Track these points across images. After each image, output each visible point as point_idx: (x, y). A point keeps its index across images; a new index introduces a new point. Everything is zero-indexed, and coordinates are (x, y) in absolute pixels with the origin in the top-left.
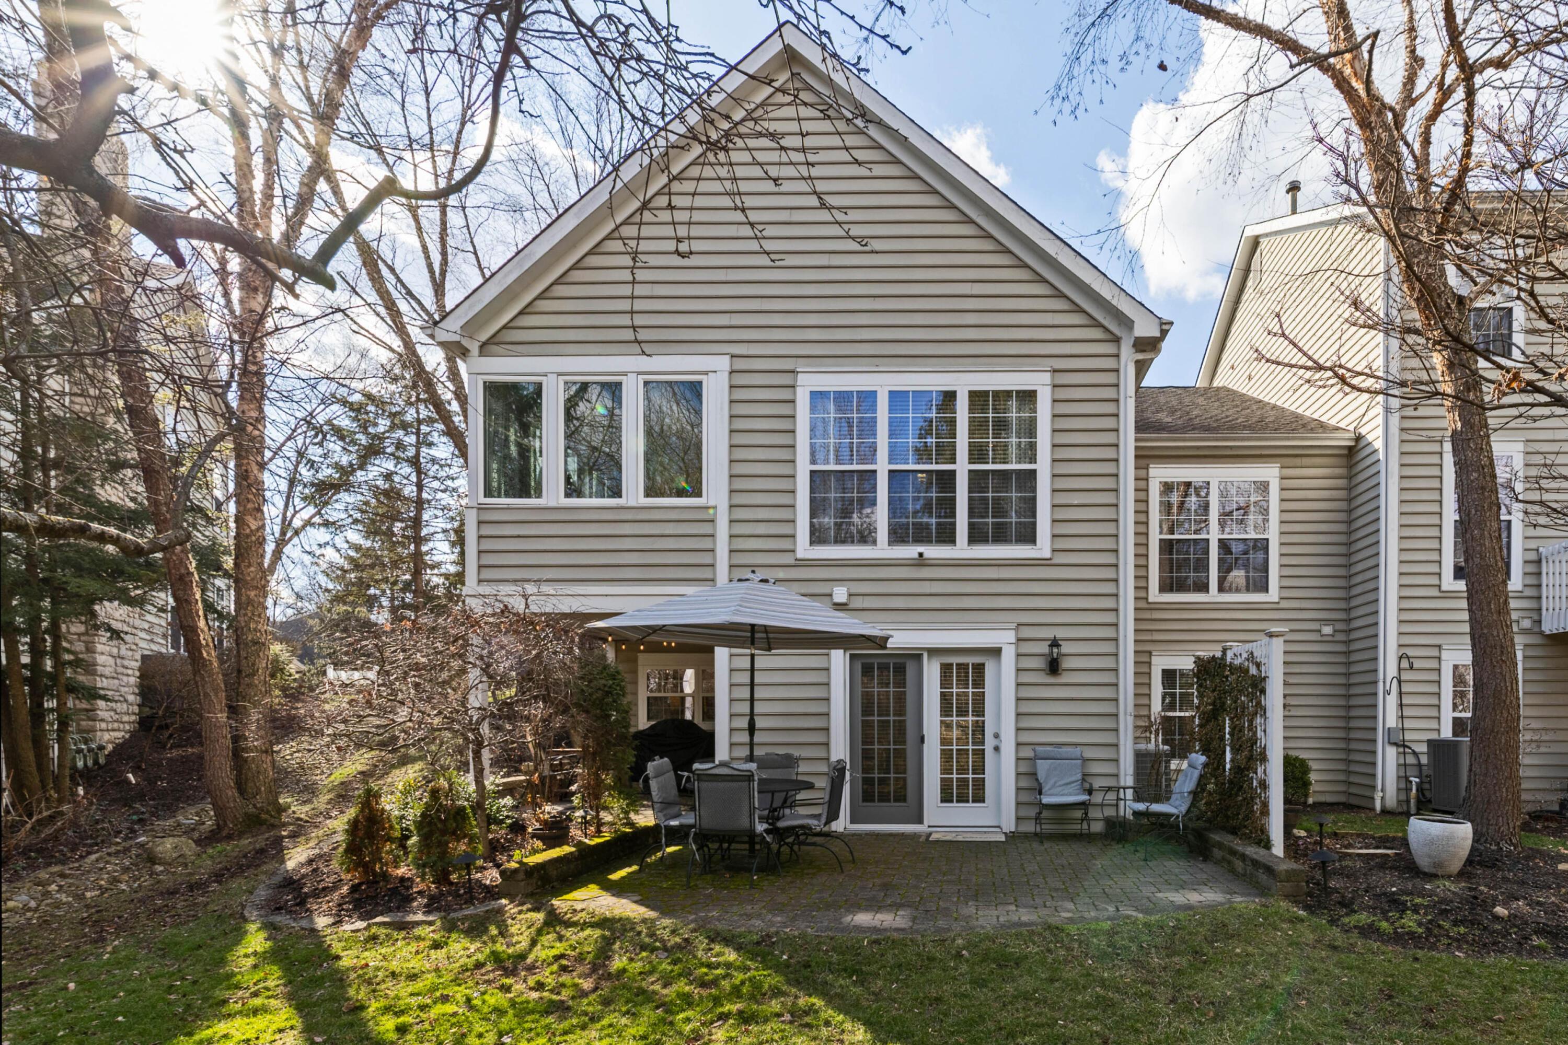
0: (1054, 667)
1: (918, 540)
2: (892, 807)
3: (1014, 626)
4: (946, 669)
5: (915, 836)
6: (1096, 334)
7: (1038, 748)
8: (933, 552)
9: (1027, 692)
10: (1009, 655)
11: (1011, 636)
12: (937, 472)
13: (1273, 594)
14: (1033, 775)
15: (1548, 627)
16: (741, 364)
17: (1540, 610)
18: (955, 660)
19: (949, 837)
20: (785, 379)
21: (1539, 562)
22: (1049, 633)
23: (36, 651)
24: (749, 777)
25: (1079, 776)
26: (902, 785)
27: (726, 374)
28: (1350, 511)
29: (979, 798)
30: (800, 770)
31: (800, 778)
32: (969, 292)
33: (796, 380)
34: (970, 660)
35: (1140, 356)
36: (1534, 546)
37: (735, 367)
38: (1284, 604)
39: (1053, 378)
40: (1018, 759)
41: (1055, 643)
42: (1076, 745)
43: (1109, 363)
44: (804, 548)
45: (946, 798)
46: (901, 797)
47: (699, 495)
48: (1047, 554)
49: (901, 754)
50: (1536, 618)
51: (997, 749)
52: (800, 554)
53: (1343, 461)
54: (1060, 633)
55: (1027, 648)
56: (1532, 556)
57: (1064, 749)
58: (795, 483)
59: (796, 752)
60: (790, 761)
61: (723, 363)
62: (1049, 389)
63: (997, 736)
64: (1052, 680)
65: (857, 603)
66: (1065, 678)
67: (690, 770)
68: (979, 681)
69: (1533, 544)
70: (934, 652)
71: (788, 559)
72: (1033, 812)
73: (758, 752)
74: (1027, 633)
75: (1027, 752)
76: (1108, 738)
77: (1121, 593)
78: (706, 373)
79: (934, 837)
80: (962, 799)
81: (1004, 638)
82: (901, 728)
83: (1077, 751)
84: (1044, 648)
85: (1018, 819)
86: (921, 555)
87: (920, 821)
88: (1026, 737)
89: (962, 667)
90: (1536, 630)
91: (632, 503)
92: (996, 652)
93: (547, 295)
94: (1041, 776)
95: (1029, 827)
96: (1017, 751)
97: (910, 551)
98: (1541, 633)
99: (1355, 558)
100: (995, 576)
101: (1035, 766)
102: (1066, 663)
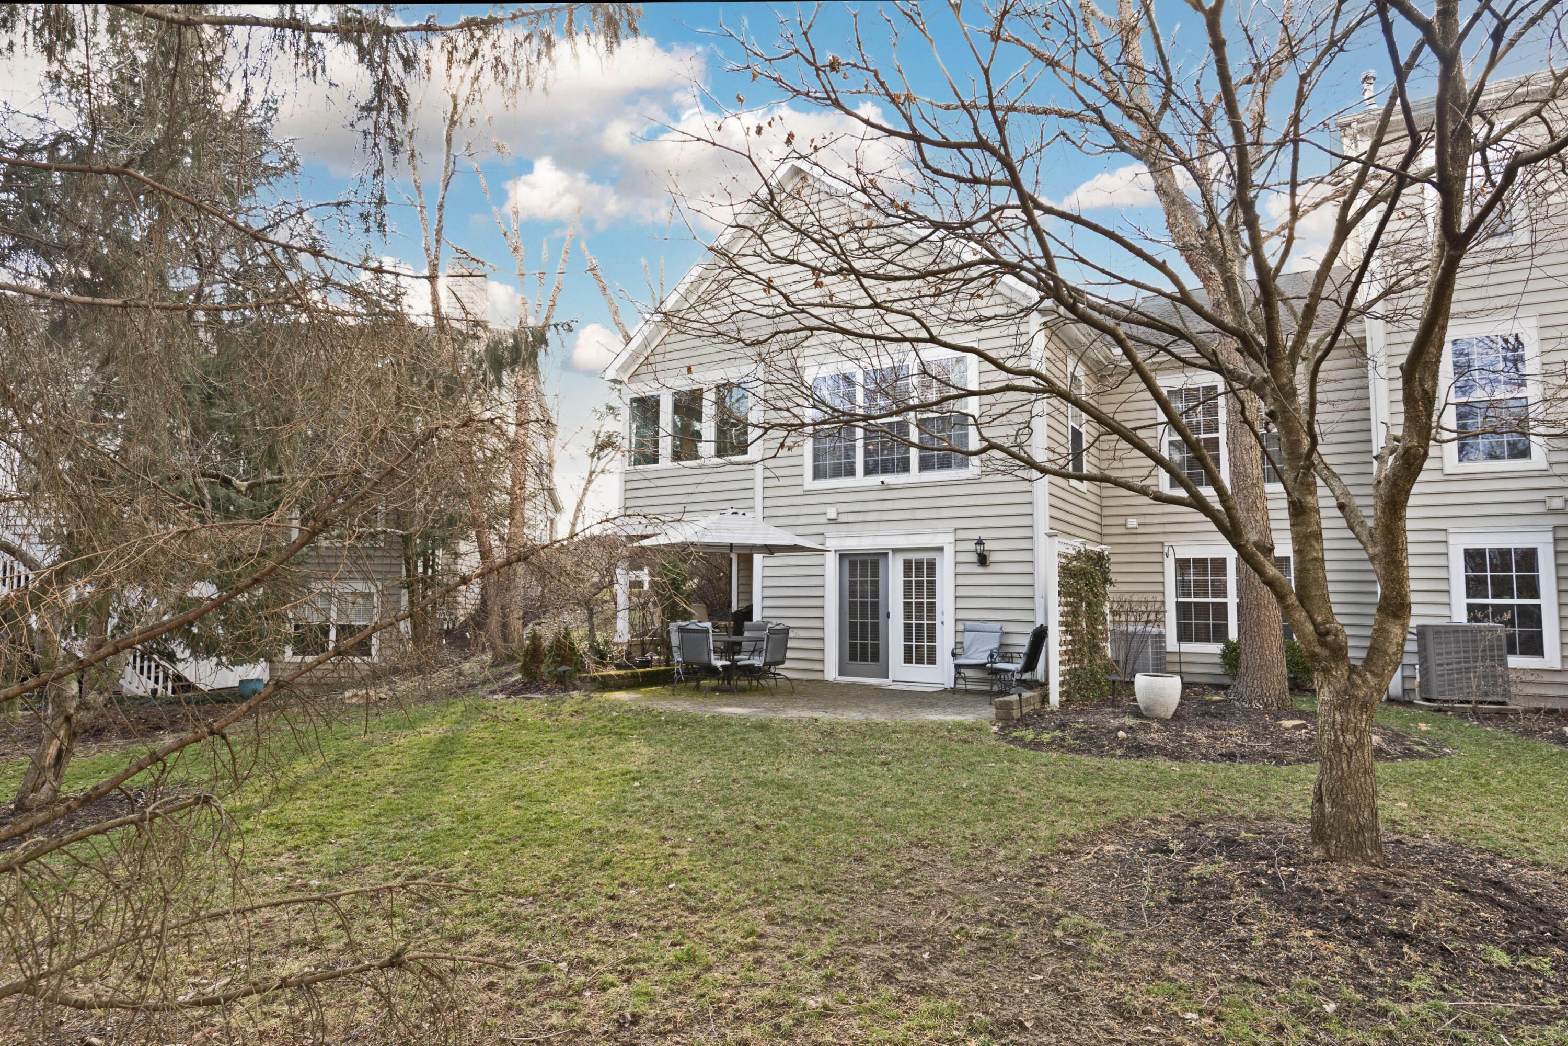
0: (983, 560)
1: (885, 472)
2: (870, 665)
3: (951, 530)
4: (907, 564)
6: (1011, 309)
7: (967, 623)
8: (889, 479)
9: (962, 580)
10: (949, 551)
11: (950, 538)
12: (898, 422)
18: (913, 556)
20: (798, 373)
22: (976, 535)
23: (425, 568)
26: (876, 647)
27: (762, 375)
29: (932, 661)
33: (804, 372)
34: (924, 556)
37: (767, 370)
40: (955, 631)
41: (980, 542)
42: (998, 621)
44: (809, 483)
45: (908, 659)
46: (875, 658)
47: (745, 453)
48: (976, 475)
49: (875, 626)
51: (943, 623)
52: (807, 487)
54: (983, 534)
55: (962, 546)
57: (989, 624)
58: (803, 440)
63: (943, 613)
64: (983, 570)
65: (843, 518)
66: (992, 569)
68: (932, 572)
70: (895, 551)
71: (799, 491)
74: (962, 535)
75: (961, 626)
76: (1027, 616)
77: (1035, 501)
79: (897, 689)
80: (920, 661)
81: (945, 540)
82: (875, 605)
83: (997, 626)
84: (971, 546)
86: (885, 482)
87: (888, 676)
88: (962, 615)
89: (919, 564)
91: (706, 463)
92: (941, 549)
93: (663, 342)
96: (955, 625)
97: (877, 480)
100: (938, 494)
102: (993, 557)
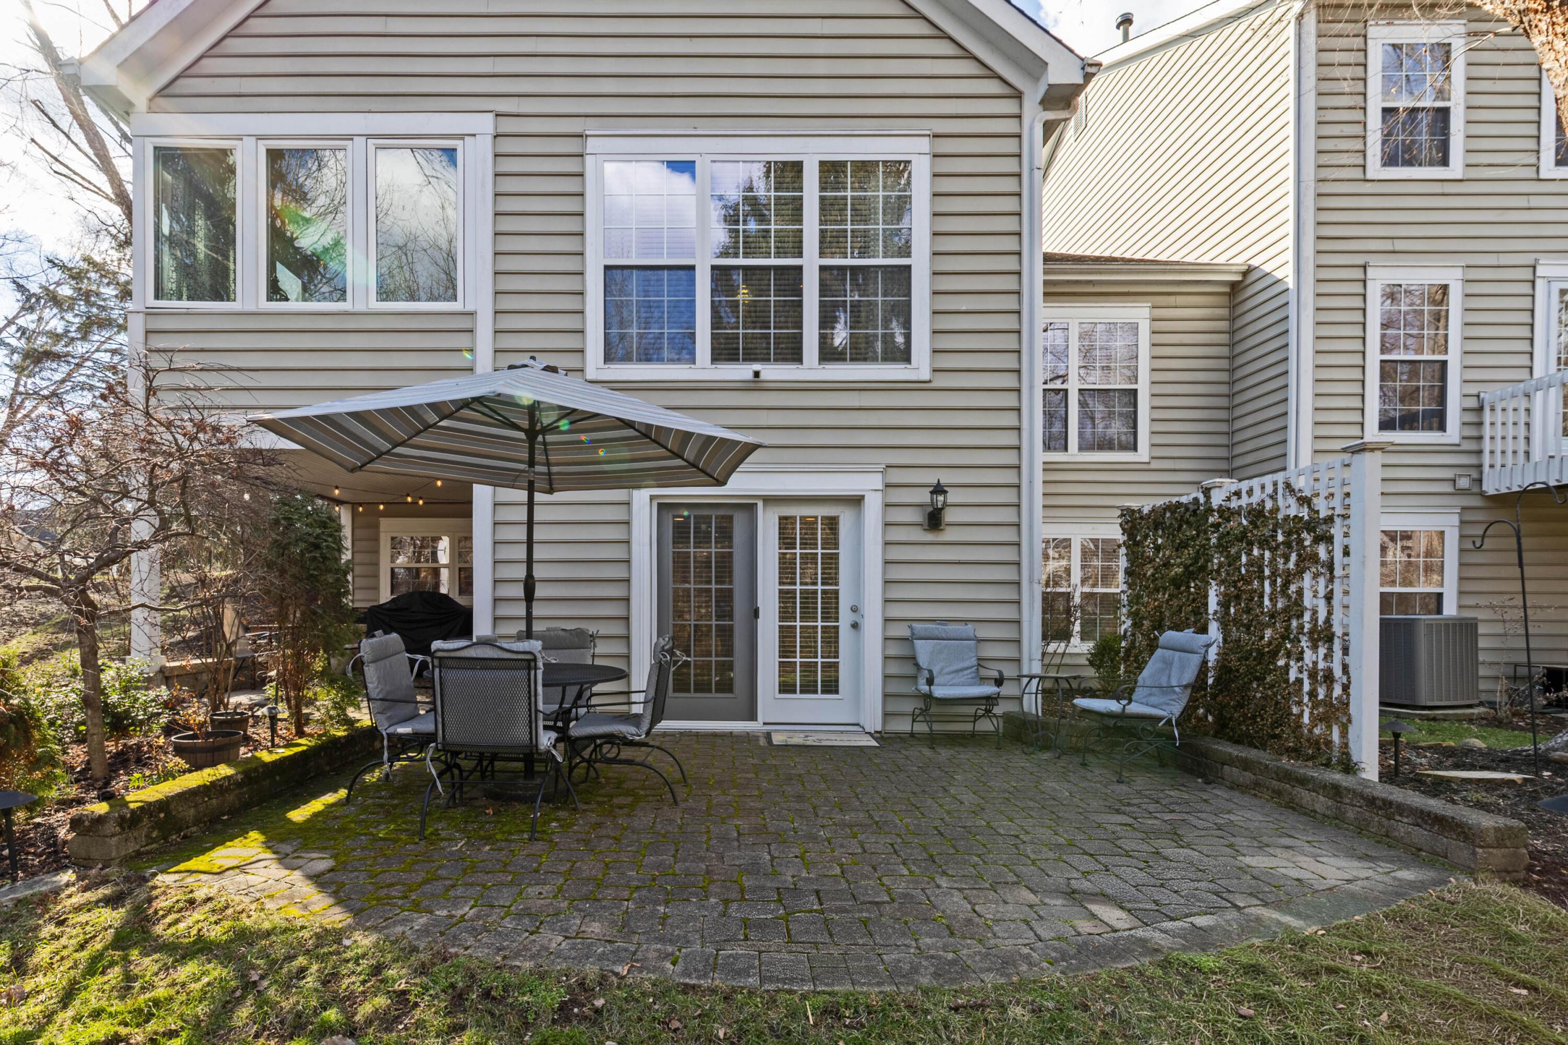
0: (935, 520)
1: (750, 357)
2: (715, 698)
3: (881, 467)
4: (785, 523)
5: (748, 738)
6: (993, 87)
7: (916, 625)
8: (772, 372)
9: (897, 553)
10: (873, 505)
11: (876, 481)
12: (776, 268)
13: (1143, 453)
14: (912, 659)
15: (1490, 487)
16: (509, 126)
17: (1480, 466)
18: (797, 511)
19: (798, 740)
20: (570, 146)
21: (1480, 409)
22: (931, 478)
24: (529, 663)
25: (974, 661)
26: (728, 670)
27: (489, 139)
28: (1232, 358)
29: (831, 687)
30: (598, 651)
31: (598, 662)
32: (818, 31)
33: (584, 146)
34: (821, 511)
35: (1051, 115)
36: (1475, 392)
37: (501, 130)
38: (1155, 465)
39: (932, 145)
40: (886, 639)
41: (939, 489)
42: (966, 621)
43: (1009, 126)
44: (596, 366)
45: (786, 688)
46: (726, 687)
47: (454, 298)
48: (925, 374)
49: (725, 632)
50: (1475, 475)
51: (855, 626)
52: (591, 374)
53: (1224, 300)
54: (946, 478)
55: (900, 496)
56: (1472, 403)
57: (951, 627)
58: (583, 282)
59: (592, 628)
60: (583, 640)
61: (485, 124)
62: (927, 158)
63: (855, 609)
64: (930, 537)
66: (949, 535)
67: (426, 651)
68: (832, 540)
69: (1473, 389)
70: (770, 500)
72: (908, 706)
73: (537, 627)
74: (897, 477)
75: (902, 631)
76: (1007, 612)
77: (1025, 425)
78: (461, 137)
79: (777, 739)
80: (809, 688)
81: (867, 483)
82: (726, 599)
83: (970, 628)
84: (921, 496)
85: (886, 715)
86: (757, 374)
87: (753, 717)
88: (897, 611)
89: (809, 524)
90: (1475, 490)
91: (360, 307)
92: (857, 501)
93: (240, 31)
94: (923, 661)
95: (903, 726)
96: (884, 629)
97: (742, 371)
98: (1482, 494)
99: (1238, 412)
100: (856, 404)
101: (913, 647)
102: (950, 516)
